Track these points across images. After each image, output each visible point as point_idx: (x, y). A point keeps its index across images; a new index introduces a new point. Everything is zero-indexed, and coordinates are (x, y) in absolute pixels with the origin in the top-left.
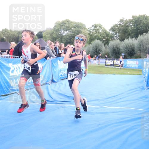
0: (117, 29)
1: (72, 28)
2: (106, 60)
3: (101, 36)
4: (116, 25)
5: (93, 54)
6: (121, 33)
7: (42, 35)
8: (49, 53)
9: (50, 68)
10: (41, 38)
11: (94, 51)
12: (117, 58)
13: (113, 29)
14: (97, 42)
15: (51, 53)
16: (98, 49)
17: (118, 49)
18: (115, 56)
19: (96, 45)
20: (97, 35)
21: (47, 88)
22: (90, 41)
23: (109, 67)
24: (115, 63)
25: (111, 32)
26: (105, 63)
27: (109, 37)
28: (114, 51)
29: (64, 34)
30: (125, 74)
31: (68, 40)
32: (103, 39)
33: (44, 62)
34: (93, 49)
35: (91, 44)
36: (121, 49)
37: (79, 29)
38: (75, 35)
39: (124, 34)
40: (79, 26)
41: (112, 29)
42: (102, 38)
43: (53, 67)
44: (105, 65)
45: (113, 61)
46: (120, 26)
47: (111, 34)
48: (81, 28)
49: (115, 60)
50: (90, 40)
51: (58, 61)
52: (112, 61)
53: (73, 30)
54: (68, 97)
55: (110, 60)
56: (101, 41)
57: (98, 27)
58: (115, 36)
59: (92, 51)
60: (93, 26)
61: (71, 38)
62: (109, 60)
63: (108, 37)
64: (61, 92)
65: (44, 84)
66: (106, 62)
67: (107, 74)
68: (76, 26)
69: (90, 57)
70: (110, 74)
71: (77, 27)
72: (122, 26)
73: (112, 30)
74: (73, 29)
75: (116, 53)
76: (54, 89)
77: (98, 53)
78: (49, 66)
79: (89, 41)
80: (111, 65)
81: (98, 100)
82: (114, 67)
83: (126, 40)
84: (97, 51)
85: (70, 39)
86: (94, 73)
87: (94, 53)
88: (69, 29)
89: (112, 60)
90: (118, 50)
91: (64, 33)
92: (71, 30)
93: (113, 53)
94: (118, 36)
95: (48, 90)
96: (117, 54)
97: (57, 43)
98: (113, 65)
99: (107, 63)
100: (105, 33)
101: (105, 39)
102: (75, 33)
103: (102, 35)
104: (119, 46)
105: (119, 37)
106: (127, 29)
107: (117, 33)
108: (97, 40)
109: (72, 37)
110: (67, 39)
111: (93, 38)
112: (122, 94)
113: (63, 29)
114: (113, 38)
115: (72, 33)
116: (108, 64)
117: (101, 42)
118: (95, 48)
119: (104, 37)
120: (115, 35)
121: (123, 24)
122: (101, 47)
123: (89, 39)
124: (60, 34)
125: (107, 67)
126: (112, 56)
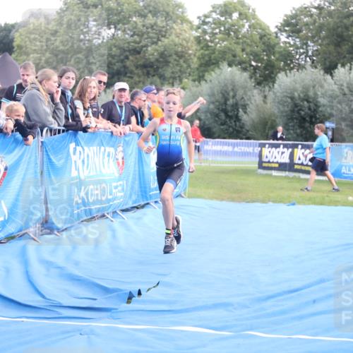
0: (307, 24)
1: (130, 16)
2: (263, 146)
3: (243, 50)
4: (306, 8)
5: (209, 121)
6: (324, 42)
7: (12, 41)
8: (37, 115)
9: (36, 172)
10: (7, 54)
11: (216, 111)
12: (307, 140)
13: (291, 25)
14: (227, 73)
15: (46, 114)
16: (231, 102)
17: (312, 105)
18: (298, 131)
19: (226, 85)
20: (229, 49)
21: (23, 256)
22: (202, 69)
23: (275, 173)
24: (296, 161)
25: (283, 38)
26: (258, 159)
27: (277, 55)
28: (293, 111)
29: (100, 41)
30: (336, 203)
31: (114, 61)
32: (254, 63)
33: (14, 149)
34: (213, 103)
35: (206, 81)
36: (324, 106)
37: (160, 22)
38: (143, 43)
39: (338, 45)
40: (159, 12)
41: (287, 23)
42: (250, 61)
43: (48, 168)
44: (257, 166)
45: (288, 152)
46: (320, 13)
47: (285, 42)
48: (168, 16)
49: (296, 146)
50: (201, 65)
51: (72, 145)
52: (285, 149)
53: (135, 22)
54: (106, 290)
55: (277, 146)
56: (245, 69)
57: (235, 16)
58: (302, 51)
59: (208, 108)
60: (214, 8)
61: (128, 53)
62: (272, 146)
63: (274, 54)
64: (77, 272)
65: (10, 238)
66: (260, 155)
67: (263, 201)
68: (145, 7)
69: (199, 133)
70: (274, 202)
71: (150, 12)
72: (330, 14)
73: (287, 28)
74: (134, 19)
75: (304, 119)
76: (52, 259)
77: (230, 117)
78: (33, 165)
79: (198, 69)
80: (282, 167)
81: (225, 305)
82: (292, 174)
83: (341, 72)
84: (229, 108)
85: (122, 61)
86: (212, 198)
87: (217, 116)
88: (119, 22)
89: (285, 146)
90: (310, 109)
91: (99, 34)
92: (129, 22)
93: (292, 119)
94: (310, 53)
95: (25, 263)
96: (307, 125)
97: (71, 75)
98: (289, 167)
99: (264, 159)
100: (261, 38)
101: (259, 65)
102: (141, 35)
103: (248, 49)
104: (316, 94)
105: (315, 58)
106: (347, 28)
107: (309, 42)
108: (230, 65)
109: (129, 51)
110: (113, 57)
111: (213, 56)
112: (322, 281)
113: (95, 20)
114: (292, 62)
115: (132, 36)
116: (269, 162)
117: (246, 75)
118: (219, 97)
119: (257, 57)
120: (298, 48)
121: (333, 8)
122: (245, 93)
123: (199, 58)
124: (82, 37)
125: (267, 175)
126: (288, 130)
